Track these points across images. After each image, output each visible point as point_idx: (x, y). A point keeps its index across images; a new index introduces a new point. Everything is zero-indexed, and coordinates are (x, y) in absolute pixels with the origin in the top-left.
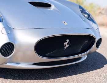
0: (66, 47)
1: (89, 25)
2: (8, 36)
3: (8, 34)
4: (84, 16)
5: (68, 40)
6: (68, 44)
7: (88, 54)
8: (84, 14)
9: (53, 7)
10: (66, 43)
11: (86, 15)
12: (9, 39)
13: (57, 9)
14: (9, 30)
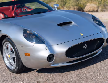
0: (85, 49)
1: (100, 29)
2: (50, 51)
3: (49, 49)
4: (96, 23)
5: (85, 45)
6: (86, 47)
7: (103, 48)
8: (95, 22)
9: (73, 23)
10: (85, 47)
11: (97, 22)
12: (51, 52)
13: (76, 24)
14: (49, 47)
